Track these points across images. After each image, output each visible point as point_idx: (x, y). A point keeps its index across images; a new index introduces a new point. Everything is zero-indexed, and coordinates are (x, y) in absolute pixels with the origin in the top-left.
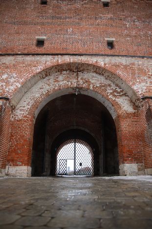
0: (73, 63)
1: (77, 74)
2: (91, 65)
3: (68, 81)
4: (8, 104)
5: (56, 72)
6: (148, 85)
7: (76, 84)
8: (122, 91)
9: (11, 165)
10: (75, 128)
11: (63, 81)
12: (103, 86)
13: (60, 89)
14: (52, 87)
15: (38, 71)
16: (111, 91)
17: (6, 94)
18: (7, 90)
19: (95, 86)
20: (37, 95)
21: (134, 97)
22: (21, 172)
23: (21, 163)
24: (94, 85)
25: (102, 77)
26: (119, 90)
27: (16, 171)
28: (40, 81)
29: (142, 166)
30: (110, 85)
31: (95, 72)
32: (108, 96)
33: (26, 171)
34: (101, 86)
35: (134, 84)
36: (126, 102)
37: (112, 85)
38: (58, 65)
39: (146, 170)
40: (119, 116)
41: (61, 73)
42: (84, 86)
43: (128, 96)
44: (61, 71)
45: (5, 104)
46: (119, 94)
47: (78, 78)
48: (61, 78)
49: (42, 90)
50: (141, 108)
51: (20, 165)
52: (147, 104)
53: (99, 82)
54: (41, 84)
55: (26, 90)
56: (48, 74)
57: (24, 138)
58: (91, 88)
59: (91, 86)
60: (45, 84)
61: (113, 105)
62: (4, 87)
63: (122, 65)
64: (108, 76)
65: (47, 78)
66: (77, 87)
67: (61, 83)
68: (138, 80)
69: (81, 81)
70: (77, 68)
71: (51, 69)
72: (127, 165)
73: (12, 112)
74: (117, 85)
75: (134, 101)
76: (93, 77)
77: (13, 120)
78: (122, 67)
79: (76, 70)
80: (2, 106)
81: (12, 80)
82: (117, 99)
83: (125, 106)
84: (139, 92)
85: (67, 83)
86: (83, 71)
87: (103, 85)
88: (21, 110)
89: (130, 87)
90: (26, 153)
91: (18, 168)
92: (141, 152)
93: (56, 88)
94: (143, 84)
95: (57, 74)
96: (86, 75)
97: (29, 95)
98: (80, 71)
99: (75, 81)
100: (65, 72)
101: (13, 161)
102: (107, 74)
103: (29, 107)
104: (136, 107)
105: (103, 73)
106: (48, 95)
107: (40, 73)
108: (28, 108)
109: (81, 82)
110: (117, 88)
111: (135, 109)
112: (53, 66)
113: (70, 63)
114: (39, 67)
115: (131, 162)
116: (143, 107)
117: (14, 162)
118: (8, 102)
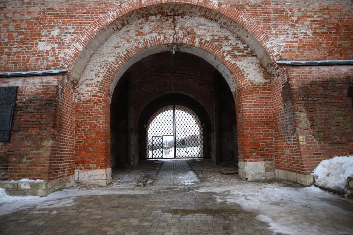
0: (166, 3)
1: (174, 20)
2: (197, 5)
3: (159, 34)
4: (66, 80)
5: (139, 18)
6: (290, 39)
7: (171, 38)
8: (246, 49)
9: (81, 169)
10: (174, 92)
11: (151, 33)
12: (217, 41)
13: (146, 48)
14: (134, 44)
15: (109, 20)
16: (229, 49)
17: (61, 62)
18: (62, 56)
19: (203, 41)
20: (111, 59)
21: (265, 59)
22: (97, 177)
23: (95, 166)
24: (202, 39)
25: (215, 25)
26: (242, 47)
27: (90, 176)
28: (113, 35)
29: (271, 164)
30: (227, 39)
31: (203, 16)
32: (223, 57)
33: (104, 177)
34: (213, 41)
35: (266, 38)
36: (253, 66)
37: (231, 37)
38: (140, 9)
39: (276, 170)
40: (240, 90)
41: (147, 20)
42: (185, 41)
43: (256, 56)
44: (147, 16)
45: (62, 82)
46: (241, 54)
47: (175, 26)
48: (147, 28)
49: (118, 50)
50: (276, 78)
51: (94, 169)
52: (286, 75)
53: (210, 33)
54: (115, 40)
55: (92, 52)
56: (126, 23)
57: (97, 129)
58: (197, 44)
59: (197, 40)
60: (123, 40)
61: (231, 73)
62: (57, 51)
63: (248, 4)
64: (225, 24)
65: (125, 29)
66: (173, 44)
67: (148, 37)
68: (274, 32)
69: (181, 32)
70: (173, 10)
71: (130, 16)
72: (249, 164)
73: (74, 89)
74: (239, 38)
75: (265, 64)
76: (200, 24)
77: (76, 101)
78: (249, 8)
79: (172, 14)
80: (57, 86)
81: (68, 39)
82: (238, 63)
83: (251, 73)
84: (273, 51)
85: (158, 37)
86: (183, 15)
87: (216, 38)
88: (87, 85)
89: (260, 43)
90: (101, 151)
91: (91, 172)
92: (271, 144)
93: (140, 47)
94: (282, 38)
95: (140, 21)
96: (189, 22)
97: (98, 60)
98: (178, 15)
99: (171, 32)
100: (153, 18)
101: (83, 162)
102: (222, 20)
103: (100, 79)
104: (267, 75)
105: (216, 18)
106: (127, 57)
107: (112, 23)
108: (98, 82)
109: (181, 34)
110: (239, 42)
111: (265, 78)
112: (133, 11)
113: (161, 3)
114: (111, 13)
115: (256, 159)
116: (279, 78)
117: (85, 164)
118: (66, 76)
